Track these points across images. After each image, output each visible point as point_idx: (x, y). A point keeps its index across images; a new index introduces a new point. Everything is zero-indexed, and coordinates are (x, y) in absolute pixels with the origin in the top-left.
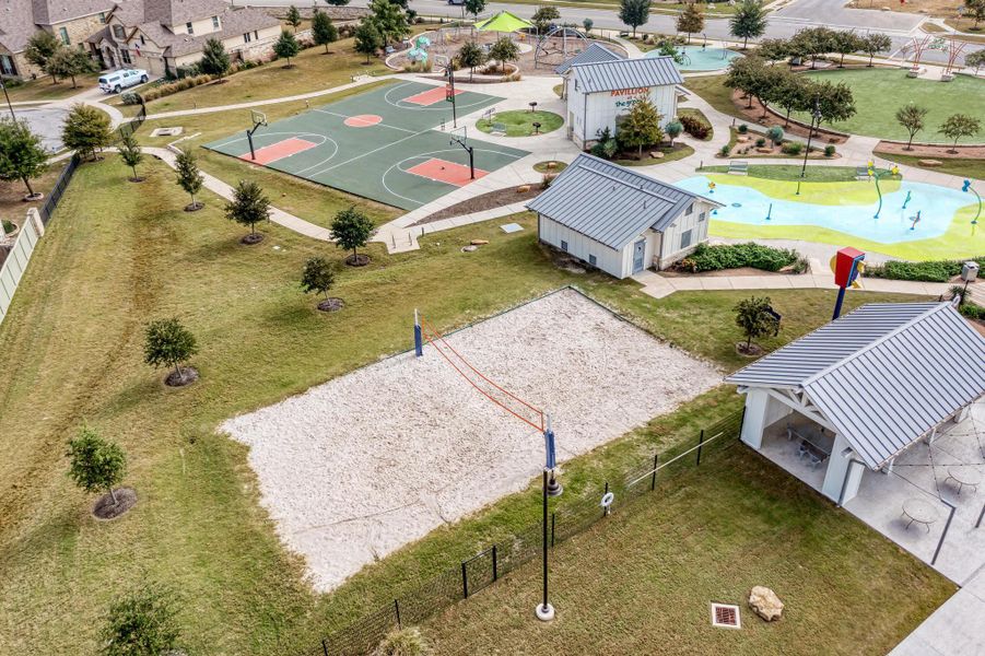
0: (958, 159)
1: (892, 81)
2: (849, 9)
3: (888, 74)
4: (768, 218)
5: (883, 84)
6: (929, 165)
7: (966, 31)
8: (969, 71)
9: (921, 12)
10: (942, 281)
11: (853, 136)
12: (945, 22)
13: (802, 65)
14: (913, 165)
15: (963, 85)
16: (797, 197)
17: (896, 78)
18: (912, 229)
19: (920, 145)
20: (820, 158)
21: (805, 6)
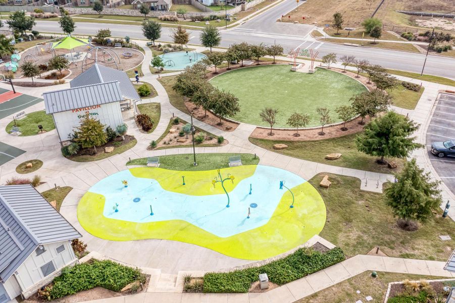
0: (298, 142)
1: (282, 75)
2: (278, 23)
3: (281, 69)
4: (152, 214)
5: (276, 77)
6: (279, 149)
7: (333, 36)
8: (325, 65)
9: (314, 23)
10: (244, 292)
11: (242, 123)
12: (324, 30)
13: (238, 63)
14: (270, 149)
15: (319, 76)
16: (183, 189)
17: (285, 72)
18: (248, 217)
19: (279, 130)
20: (214, 145)
21: (257, 21)
